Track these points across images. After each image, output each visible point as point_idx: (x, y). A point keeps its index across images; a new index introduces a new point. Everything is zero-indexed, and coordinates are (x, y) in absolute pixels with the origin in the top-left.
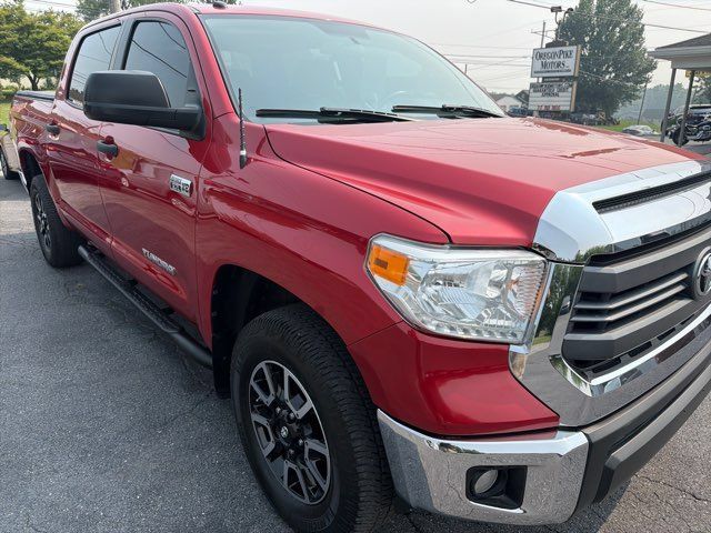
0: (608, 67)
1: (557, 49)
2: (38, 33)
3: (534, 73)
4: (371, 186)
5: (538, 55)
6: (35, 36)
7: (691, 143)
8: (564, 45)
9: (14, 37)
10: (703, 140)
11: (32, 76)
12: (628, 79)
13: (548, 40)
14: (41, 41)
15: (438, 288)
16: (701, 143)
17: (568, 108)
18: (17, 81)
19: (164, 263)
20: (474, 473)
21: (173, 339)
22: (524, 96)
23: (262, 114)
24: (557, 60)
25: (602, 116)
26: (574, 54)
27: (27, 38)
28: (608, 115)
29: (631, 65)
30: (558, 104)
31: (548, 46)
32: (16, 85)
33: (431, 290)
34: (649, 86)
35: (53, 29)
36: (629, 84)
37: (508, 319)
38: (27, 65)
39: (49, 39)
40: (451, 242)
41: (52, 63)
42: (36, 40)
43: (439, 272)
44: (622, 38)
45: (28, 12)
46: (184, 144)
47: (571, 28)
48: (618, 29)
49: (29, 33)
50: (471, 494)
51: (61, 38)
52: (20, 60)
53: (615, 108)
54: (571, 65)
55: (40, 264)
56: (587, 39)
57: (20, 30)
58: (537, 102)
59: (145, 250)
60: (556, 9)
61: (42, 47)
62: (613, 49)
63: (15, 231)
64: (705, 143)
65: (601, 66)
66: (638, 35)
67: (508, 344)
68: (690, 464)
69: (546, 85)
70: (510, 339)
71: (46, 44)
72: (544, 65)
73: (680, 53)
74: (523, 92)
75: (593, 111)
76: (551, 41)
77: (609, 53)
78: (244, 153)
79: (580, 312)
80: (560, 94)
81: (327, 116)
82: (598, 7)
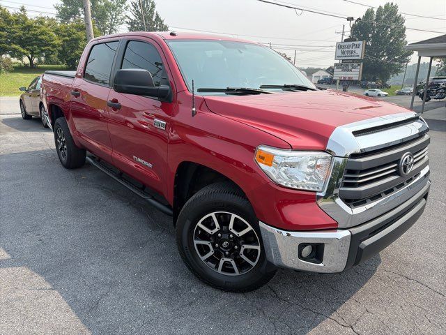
0: (383, 53)
1: (351, 43)
2: (35, 30)
3: (337, 57)
4: (257, 125)
5: (339, 46)
6: (33, 32)
7: (432, 100)
8: (355, 40)
9: (20, 33)
10: (440, 99)
11: (30, 56)
12: (396, 60)
13: (345, 38)
14: (36, 35)
15: (286, 168)
16: (438, 100)
17: (357, 79)
18: (21, 59)
19: (146, 163)
20: (302, 246)
21: (148, 201)
22: (330, 70)
23: (200, 90)
24: (351, 49)
25: (380, 83)
26: (361, 46)
27: (28, 33)
28: (383, 82)
29: (397, 51)
30: (352, 76)
31: (346, 41)
32: (20, 61)
33: (283, 169)
34: (409, 64)
35: (43, 28)
36: (396, 63)
37: (316, 181)
38: (27, 50)
39: (41, 34)
40: (292, 148)
41: (43, 48)
42: (34, 35)
43: (286, 161)
44: (392, 35)
45: (29, 18)
46: (159, 104)
47: (361, 29)
48: (389, 29)
49: (29, 30)
50: (300, 256)
51: (49, 34)
52: (23, 47)
53: (387, 77)
54: (359, 52)
55: (59, 167)
56: (370, 35)
57: (24, 29)
58: (339, 74)
59: (134, 157)
60: (350, 19)
61: (37, 39)
62: (387, 42)
63: (39, 149)
64: (441, 100)
65: (379, 52)
66: (402, 33)
67: (316, 192)
68: (407, 264)
69: (345, 64)
70: (316, 189)
71: (39, 37)
72: (343, 53)
73: (423, 47)
74: (331, 68)
75: (374, 80)
76: (347, 38)
77: (383, 44)
78: (194, 109)
79: (347, 178)
80: (353, 70)
81: (230, 91)
82: (377, 16)
